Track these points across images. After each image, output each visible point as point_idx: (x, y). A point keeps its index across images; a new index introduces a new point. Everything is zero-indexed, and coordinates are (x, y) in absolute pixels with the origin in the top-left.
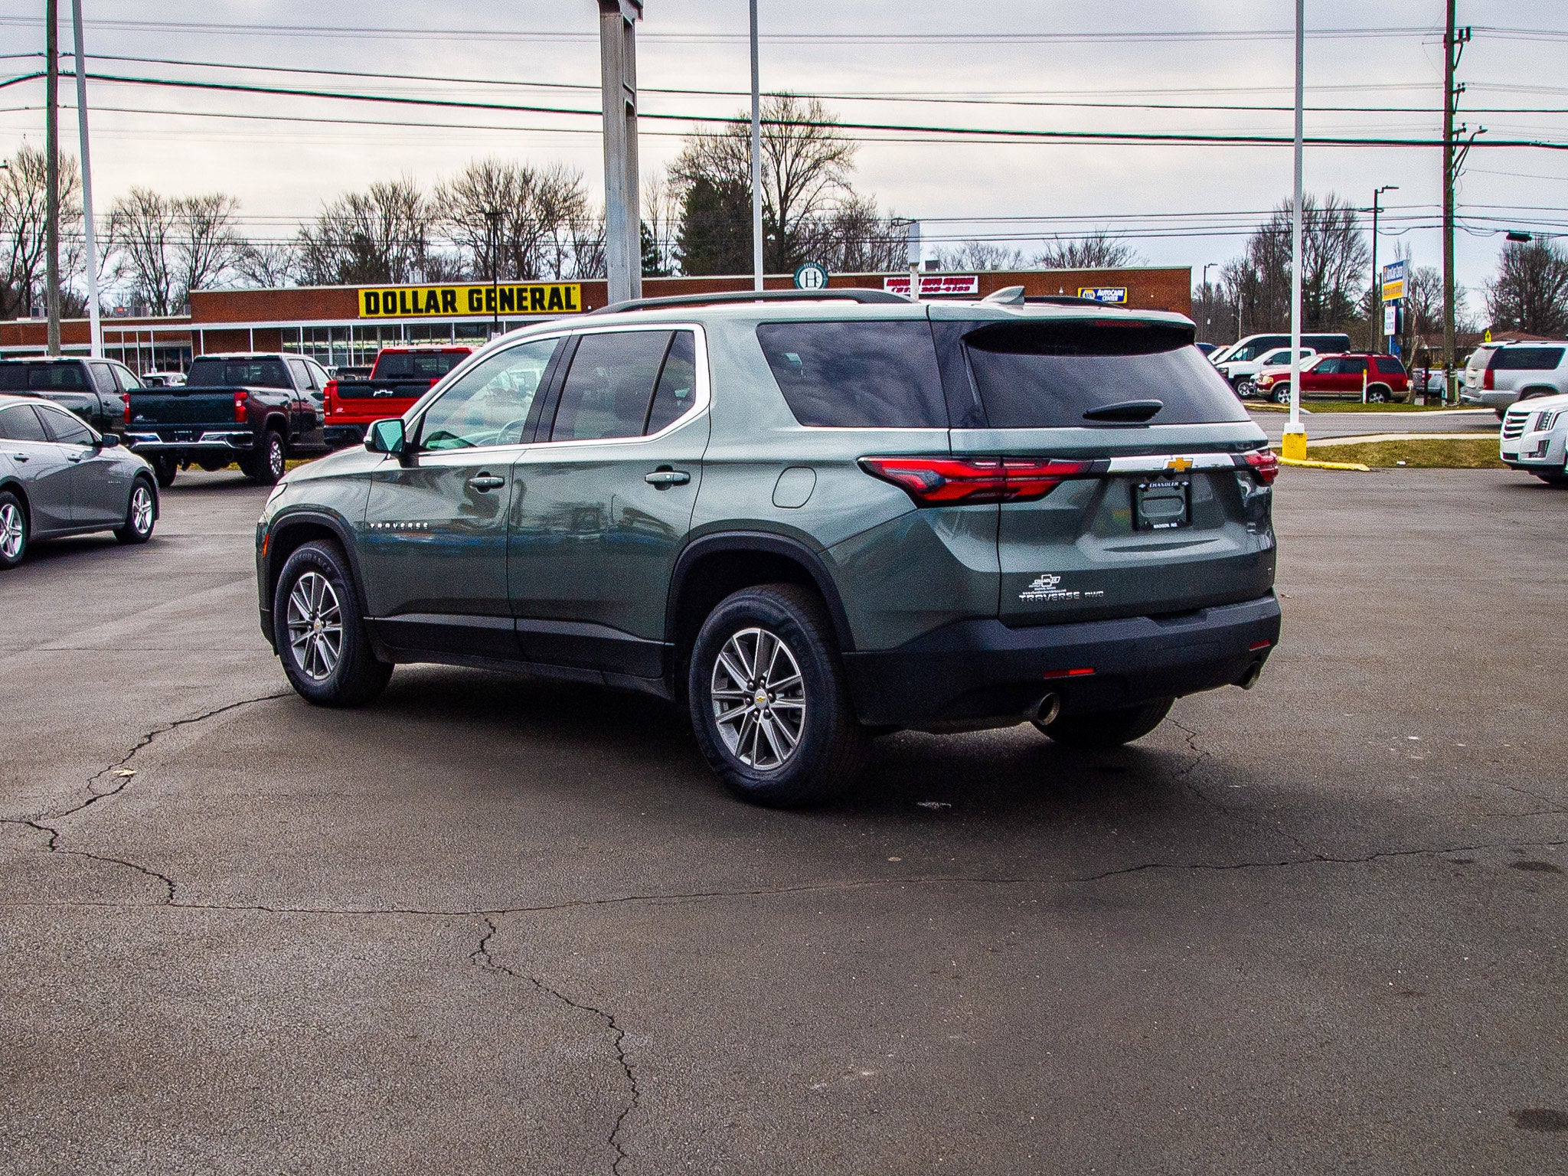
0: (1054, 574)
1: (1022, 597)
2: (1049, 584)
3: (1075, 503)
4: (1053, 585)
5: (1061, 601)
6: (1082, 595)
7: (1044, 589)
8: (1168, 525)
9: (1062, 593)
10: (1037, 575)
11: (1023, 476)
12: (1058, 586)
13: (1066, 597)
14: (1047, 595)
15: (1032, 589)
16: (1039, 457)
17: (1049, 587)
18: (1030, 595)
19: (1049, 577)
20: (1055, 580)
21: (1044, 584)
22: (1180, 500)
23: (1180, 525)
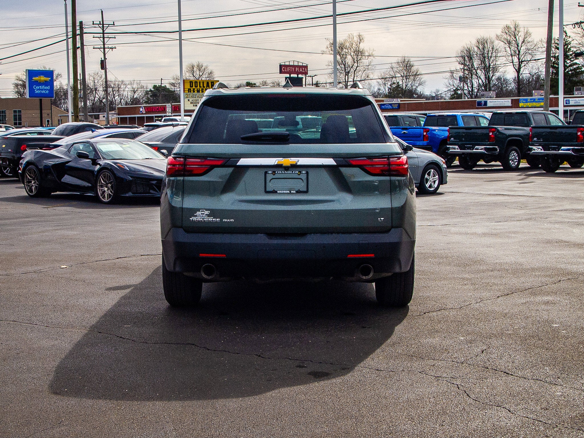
0: (207, 210)
1: (191, 219)
2: (204, 214)
3: (220, 177)
4: (206, 215)
5: (209, 222)
6: (221, 220)
7: (201, 216)
8: (288, 192)
9: (211, 219)
10: (199, 210)
11: (196, 165)
12: (208, 216)
13: (212, 220)
14: (203, 219)
15: (196, 216)
16: (204, 157)
17: (204, 215)
18: (194, 219)
19: (204, 211)
20: (207, 212)
21: (202, 214)
22: (301, 180)
23: (299, 192)
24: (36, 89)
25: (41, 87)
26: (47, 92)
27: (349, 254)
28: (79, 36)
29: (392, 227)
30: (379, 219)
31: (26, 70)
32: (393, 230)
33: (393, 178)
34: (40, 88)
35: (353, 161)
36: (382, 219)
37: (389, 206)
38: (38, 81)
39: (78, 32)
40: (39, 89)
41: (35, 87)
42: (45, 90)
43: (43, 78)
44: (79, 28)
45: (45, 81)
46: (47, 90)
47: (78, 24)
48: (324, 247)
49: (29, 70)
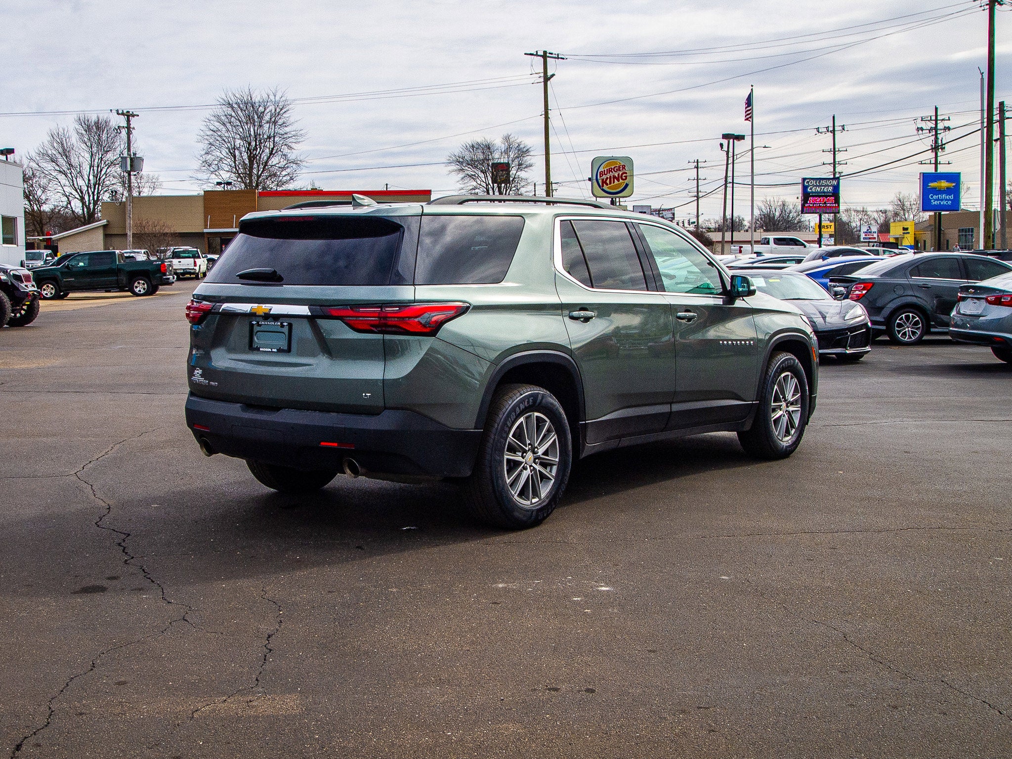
1: (192, 379)
2: (199, 373)
4: (200, 375)
6: (209, 383)
7: (197, 376)
8: (270, 350)
9: (202, 380)
10: (195, 368)
13: (203, 382)
15: (194, 376)
18: (194, 379)
19: (199, 370)
21: (197, 373)
22: (283, 334)
23: (280, 351)
24: (933, 199)
25: (940, 196)
26: (950, 203)
27: (322, 441)
28: (998, 123)
29: (385, 408)
30: (364, 394)
31: (920, 173)
32: (386, 412)
33: (388, 337)
34: (938, 197)
35: (334, 311)
36: (368, 395)
37: (380, 376)
38: (936, 188)
39: (996, 118)
40: (938, 200)
41: (932, 197)
42: (946, 200)
43: (944, 184)
44: (998, 112)
45: (947, 188)
46: (950, 200)
47: (996, 105)
48: (292, 428)
49: (923, 173)
